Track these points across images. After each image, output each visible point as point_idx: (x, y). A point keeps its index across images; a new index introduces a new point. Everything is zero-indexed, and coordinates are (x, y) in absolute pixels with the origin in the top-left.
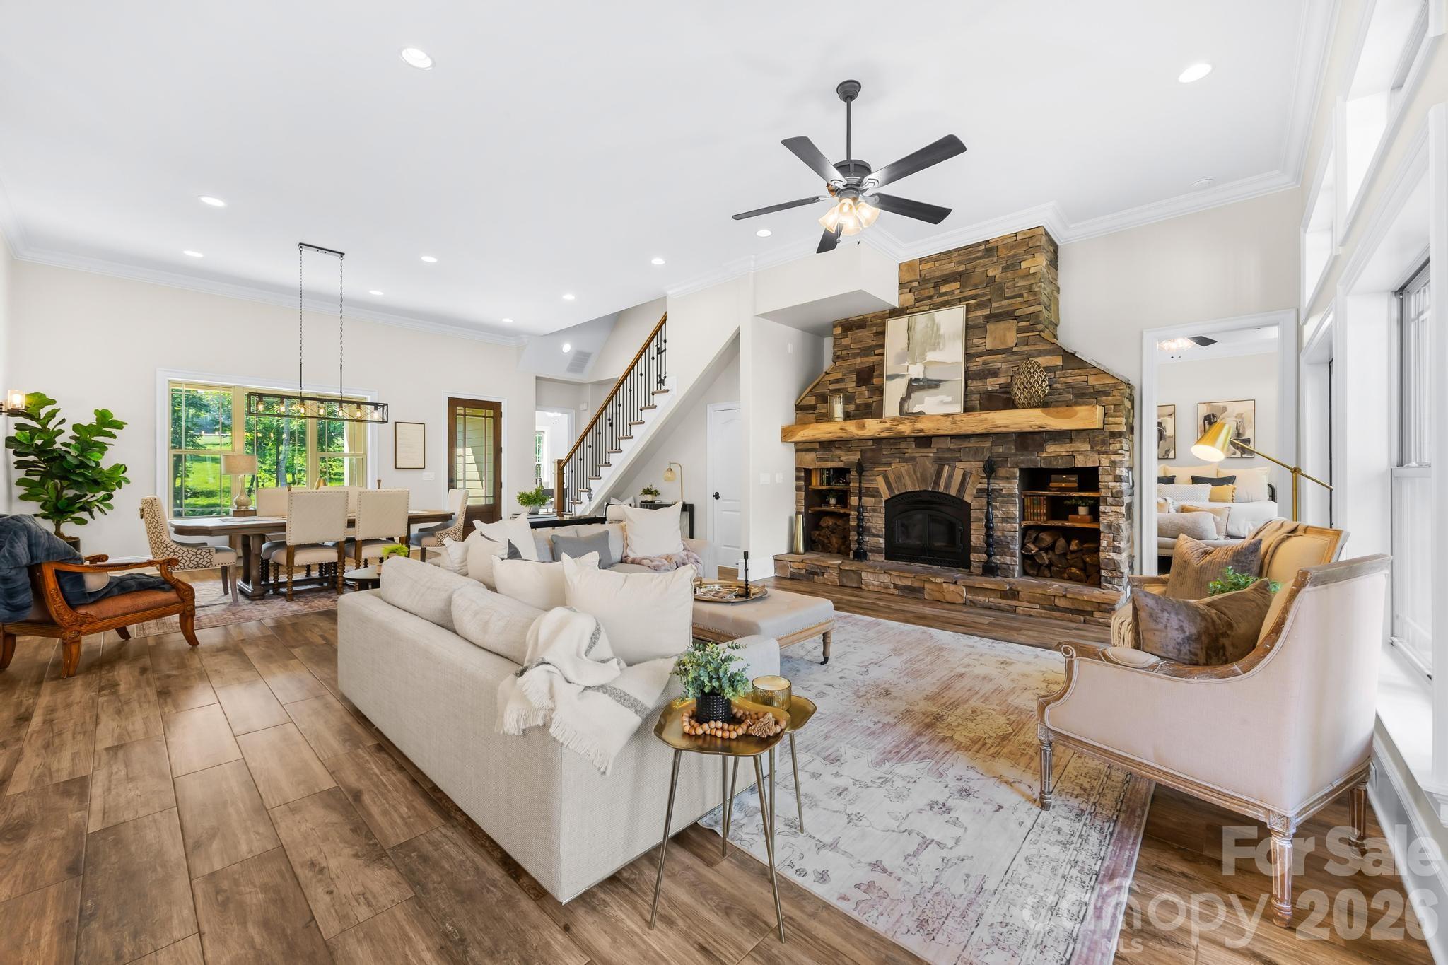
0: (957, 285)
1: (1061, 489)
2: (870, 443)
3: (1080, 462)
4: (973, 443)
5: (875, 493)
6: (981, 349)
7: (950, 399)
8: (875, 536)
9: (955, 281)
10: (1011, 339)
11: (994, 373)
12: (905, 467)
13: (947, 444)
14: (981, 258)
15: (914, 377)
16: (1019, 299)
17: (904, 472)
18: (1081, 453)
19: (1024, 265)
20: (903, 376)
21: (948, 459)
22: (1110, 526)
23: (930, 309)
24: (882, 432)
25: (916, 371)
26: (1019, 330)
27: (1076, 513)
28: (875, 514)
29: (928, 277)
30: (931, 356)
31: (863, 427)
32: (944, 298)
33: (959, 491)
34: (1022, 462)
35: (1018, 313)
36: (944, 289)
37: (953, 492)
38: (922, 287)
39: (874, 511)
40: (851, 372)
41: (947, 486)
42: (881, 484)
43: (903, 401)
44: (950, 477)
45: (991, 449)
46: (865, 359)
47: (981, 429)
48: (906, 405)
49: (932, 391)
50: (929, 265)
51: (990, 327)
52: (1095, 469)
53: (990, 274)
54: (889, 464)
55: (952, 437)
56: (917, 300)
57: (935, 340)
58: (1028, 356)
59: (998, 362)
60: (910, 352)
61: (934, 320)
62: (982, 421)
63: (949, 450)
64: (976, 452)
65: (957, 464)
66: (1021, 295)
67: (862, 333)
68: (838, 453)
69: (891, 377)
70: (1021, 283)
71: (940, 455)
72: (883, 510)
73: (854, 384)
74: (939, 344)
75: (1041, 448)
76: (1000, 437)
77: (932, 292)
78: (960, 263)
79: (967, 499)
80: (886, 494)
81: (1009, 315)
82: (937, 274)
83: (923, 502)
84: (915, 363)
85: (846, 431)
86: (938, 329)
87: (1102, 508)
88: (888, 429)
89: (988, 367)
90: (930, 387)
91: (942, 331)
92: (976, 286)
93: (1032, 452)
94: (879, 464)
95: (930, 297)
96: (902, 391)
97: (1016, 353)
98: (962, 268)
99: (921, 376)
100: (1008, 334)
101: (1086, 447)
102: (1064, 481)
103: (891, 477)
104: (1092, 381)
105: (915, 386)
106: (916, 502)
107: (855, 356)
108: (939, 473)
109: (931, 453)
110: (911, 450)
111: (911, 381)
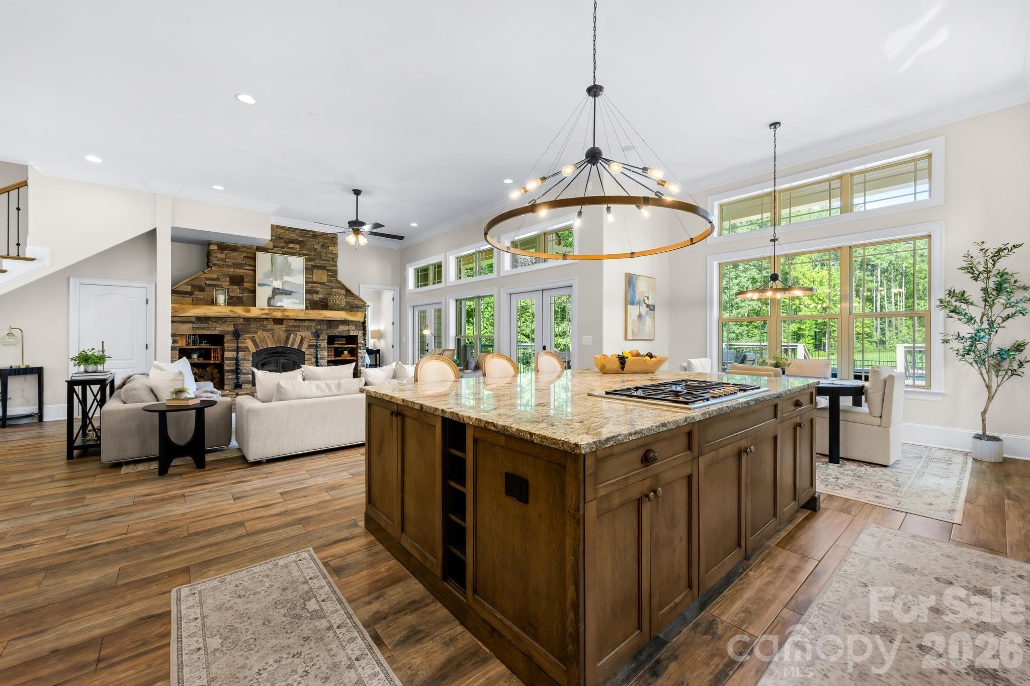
0: (298, 246)
1: (339, 344)
2: (242, 320)
3: (352, 333)
4: (306, 323)
5: (246, 349)
6: (311, 280)
7: (298, 301)
8: (245, 374)
9: (297, 244)
10: (324, 279)
11: (317, 293)
12: (267, 335)
13: (291, 323)
14: (310, 238)
15: (276, 287)
16: (328, 262)
17: (266, 337)
18: (352, 330)
19: (330, 248)
20: (269, 285)
21: (293, 331)
22: (362, 357)
23: (282, 254)
24: (262, 315)
25: (277, 284)
26: (328, 276)
27: (343, 354)
28: (245, 362)
29: (281, 236)
30: (286, 278)
31: (249, 311)
32: (291, 251)
33: (299, 346)
34: (330, 333)
35: (328, 268)
36: (291, 246)
37: (296, 347)
38: (277, 240)
39: (245, 360)
40: (226, 276)
41: (293, 344)
42: (250, 344)
43: (269, 299)
44: (294, 339)
45: (315, 326)
46: (238, 270)
47: (319, 318)
48: (272, 302)
49: (288, 296)
50: (283, 231)
51: (315, 271)
52: (357, 336)
53: (315, 246)
54: (256, 333)
55: (295, 320)
56: (274, 246)
57: (289, 271)
58: (332, 288)
59: (319, 288)
60: (273, 272)
61: (287, 260)
62: (320, 314)
63: (294, 326)
64: (308, 328)
65: (298, 333)
66: (329, 261)
67: (234, 254)
68: (214, 325)
69: (261, 285)
70: (329, 256)
71: (289, 328)
72: (251, 359)
73: (228, 284)
74: (291, 273)
75: (337, 327)
76: (320, 322)
77: (284, 245)
78: (300, 236)
79: (303, 350)
80: (253, 349)
81: (323, 268)
82: (287, 237)
83: (277, 353)
84: (277, 280)
85: (235, 313)
86: (290, 265)
87: (359, 351)
88: (266, 314)
89: (314, 289)
90: (286, 294)
91: (293, 267)
92: (308, 250)
93: (333, 329)
94: (248, 332)
95: (283, 248)
96: (270, 294)
97: (327, 285)
98: (301, 239)
99: (281, 287)
100: (323, 276)
101: (354, 327)
102: (340, 341)
103: (257, 340)
104: (356, 302)
105: (276, 292)
106: (273, 353)
107: (229, 267)
108: (288, 338)
109: (283, 327)
110: (270, 325)
111: (274, 289)
